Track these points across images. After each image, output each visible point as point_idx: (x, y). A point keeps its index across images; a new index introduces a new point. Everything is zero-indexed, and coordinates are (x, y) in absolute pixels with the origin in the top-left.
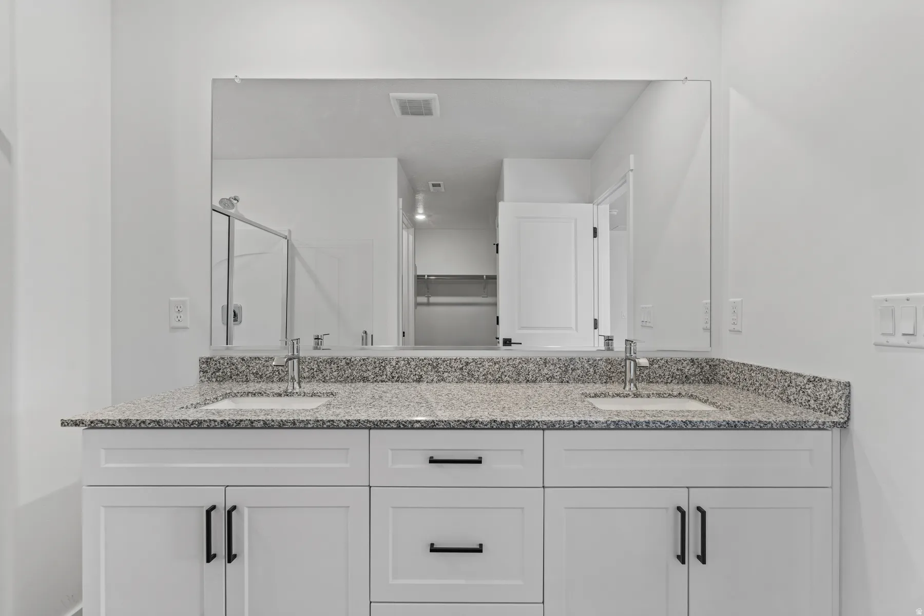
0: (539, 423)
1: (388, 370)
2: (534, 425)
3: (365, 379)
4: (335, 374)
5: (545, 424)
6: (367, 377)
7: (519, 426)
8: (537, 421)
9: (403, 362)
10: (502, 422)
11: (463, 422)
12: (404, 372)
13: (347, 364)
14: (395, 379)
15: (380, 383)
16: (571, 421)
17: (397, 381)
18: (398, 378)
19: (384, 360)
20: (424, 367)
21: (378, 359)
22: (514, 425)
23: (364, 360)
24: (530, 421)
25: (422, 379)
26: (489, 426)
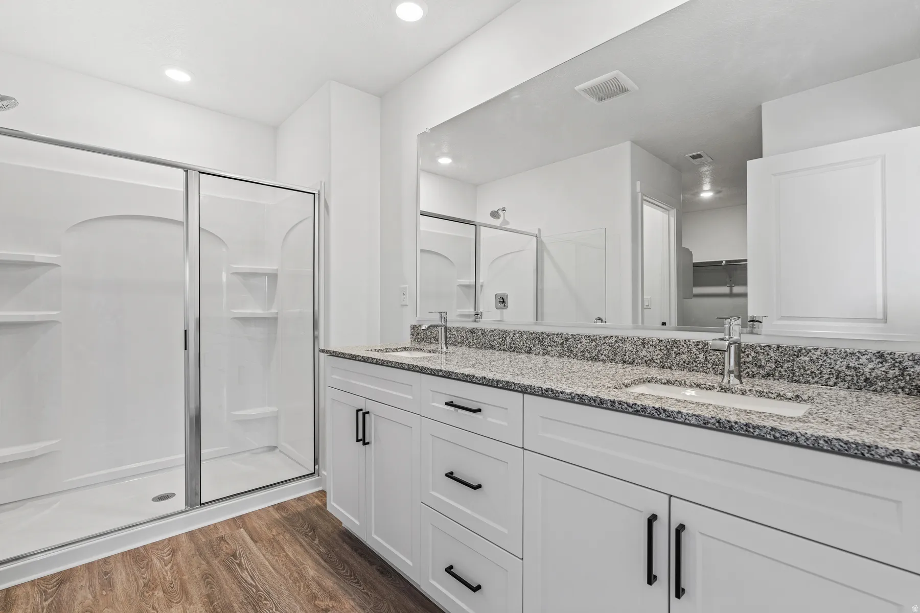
0: (515, 384)
1: (508, 340)
2: (511, 386)
3: (493, 348)
4: (476, 341)
5: (520, 387)
6: (494, 346)
7: (500, 385)
8: (513, 383)
9: (517, 335)
10: (489, 379)
11: (465, 375)
12: (518, 343)
13: (483, 334)
14: (513, 349)
15: (502, 352)
16: (540, 387)
17: (513, 351)
18: (514, 348)
19: (505, 332)
20: (533, 340)
21: (502, 331)
22: (497, 384)
23: (492, 331)
24: (508, 382)
25: (531, 351)
26: (481, 382)
